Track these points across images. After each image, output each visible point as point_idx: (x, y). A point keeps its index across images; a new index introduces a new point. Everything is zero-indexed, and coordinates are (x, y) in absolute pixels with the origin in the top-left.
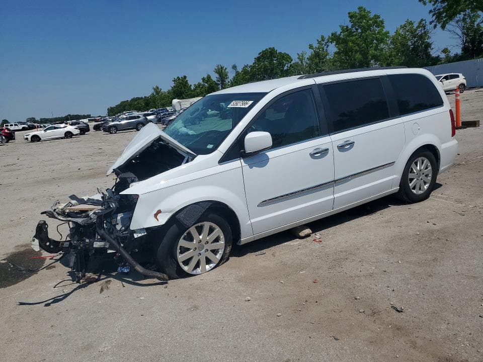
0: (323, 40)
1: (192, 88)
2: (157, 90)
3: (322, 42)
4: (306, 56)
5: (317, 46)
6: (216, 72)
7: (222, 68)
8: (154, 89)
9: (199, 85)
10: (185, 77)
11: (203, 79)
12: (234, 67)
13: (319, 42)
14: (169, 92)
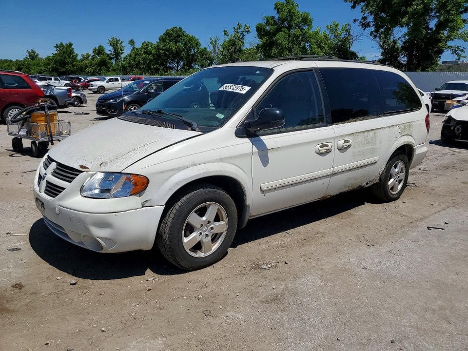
0: (239, 28)
1: (79, 58)
2: (33, 55)
3: (239, 31)
4: (221, 42)
5: (233, 33)
6: (110, 45)
7: (117, 41)
8: (29, 53)
9: (88, 56)
10: (71, 45)
11: (94, 51)
12: (132, 42)
13: (235, 30)
14: (48, 58)
